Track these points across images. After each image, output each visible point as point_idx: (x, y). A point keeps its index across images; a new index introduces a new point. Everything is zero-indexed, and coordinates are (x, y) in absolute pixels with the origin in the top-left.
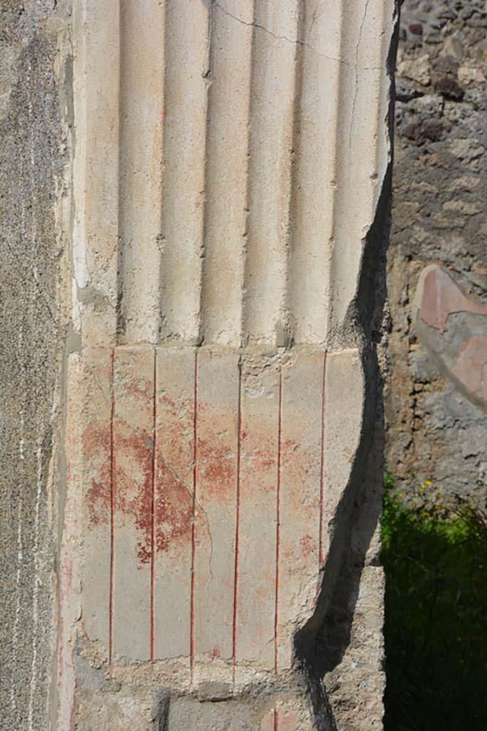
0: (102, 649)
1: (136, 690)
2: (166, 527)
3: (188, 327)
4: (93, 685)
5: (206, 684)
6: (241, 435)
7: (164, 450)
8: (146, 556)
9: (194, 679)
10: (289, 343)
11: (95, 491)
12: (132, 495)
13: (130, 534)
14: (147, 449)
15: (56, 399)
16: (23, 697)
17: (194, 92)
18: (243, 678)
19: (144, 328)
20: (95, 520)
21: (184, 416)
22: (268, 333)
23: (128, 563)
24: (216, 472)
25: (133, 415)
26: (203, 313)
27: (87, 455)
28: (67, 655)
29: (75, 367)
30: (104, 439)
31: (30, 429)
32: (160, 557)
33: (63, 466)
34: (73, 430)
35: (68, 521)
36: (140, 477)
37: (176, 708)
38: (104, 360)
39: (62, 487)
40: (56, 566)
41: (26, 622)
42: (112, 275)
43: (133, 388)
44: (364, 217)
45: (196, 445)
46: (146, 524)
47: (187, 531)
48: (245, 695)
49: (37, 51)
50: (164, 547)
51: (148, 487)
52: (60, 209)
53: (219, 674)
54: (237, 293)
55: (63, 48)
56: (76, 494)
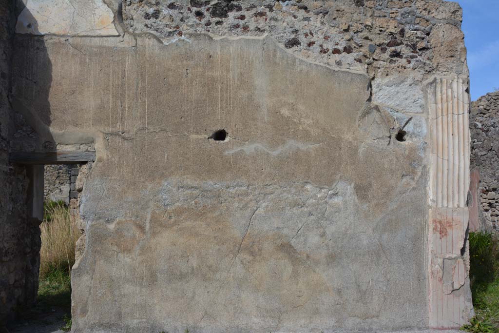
0: (435, 252)
1: (440, 258)
2: (443, 234)
3: (446, 205)
4: (434, 257)
5: (449, 257)
6: (453, 220)
7: (443, 222)
8: (441, 238)
9: (448, 256)
10: (459, 207)
11: (434, 229)
12: (439, 229)
13: (438, 235)
14: (440, 222)
15: (427, 216)
16: (423, 259)
17: (446, 172)
18: (454, 256)
19: (440, 205)
20: (434, 233)
21: (445, 218)
22: (456, 206)
23: (438, 239)
24: (450, 226)
25: (438, 217)
26: (447, 203)
27: (433, 224)
28: (430, 253)
29: (430, 211)
30: (435, 221)
31: (424, 220)
32: (442, 238)
33: (428, 226)
34: (430, 220)
35: (429, 234)
36: (440, 227)
37: (445, 260)
38: (435, 210)
39: (428, 229)
40: (427, 240)
41: (424, 248)
42: (436, 198)
43: (439, 214)
45: (447, 222)
46: (440, 234)
47: (446, 235)
48: (454, 258)
49: (425, 167)
50: (443, 237)
51: (441, 228)
52: (427, 188)
53: (451, 255)
54: (451, 200)
55: (428, 167)
56: (431, 229)
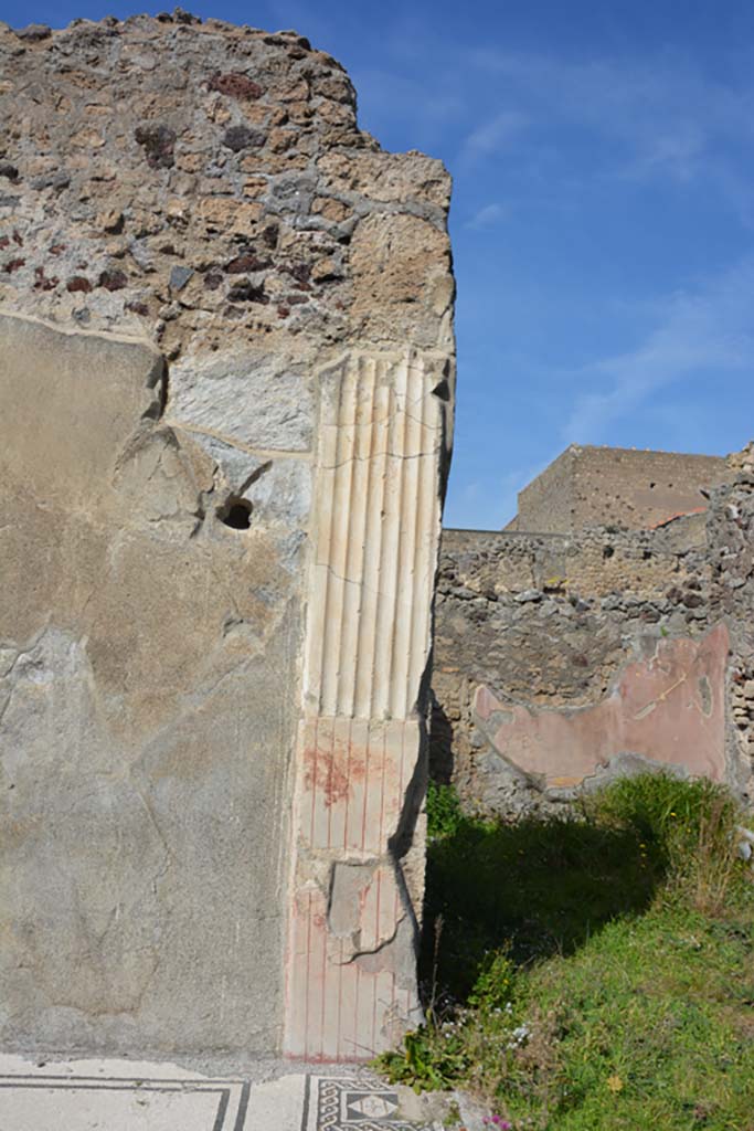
0: (309, 842)
1: (322, 860)
2: (336, 793)
3: (348, 709)
4: (304, 856)
5: (351, 859)
6: (368, 756)
7: (336, 760)
8: (328, 805)
9: (346, 857)
10: (389, 718)
11: (308, 777)
12: (323, 779)
13: (321, 795)
14: (329, 760)
15: (293, 738)
16: (276, 860)
17: (354, 617)
18: (366, 857)
19: (330, 710)
20: (307, 789)
21: (345, 747)
22: (381, 714)
23: (320, 807)
24: (357, 771)
25: (324, 746)
26: (355, 704)
27: (305, 762)
28: (294, 844)
29: (302, 725)
30: (312, 755)
31: (283, 749)
32: (333, 805)
33: (295, 766)
34: (300, 751)
35: (297, 788)
36: (326, 772)
37: (338, 868)
38: (314, 723)
39: (294, 774)
40: (291, 807)
41: (278, 830)
42: (318, 688)
43: (324, 735)
44: (421, 668)
45: (350, 759)
46: (328, 791)
47: (345, 795)
48: (367, 864)
49: (294, 601)
50: (335, 801)
51: (329, 777)
52: (299, 661)
53: (356, 855)
54: (369, 697)
55: (304, 600)
56: (300, 777)
